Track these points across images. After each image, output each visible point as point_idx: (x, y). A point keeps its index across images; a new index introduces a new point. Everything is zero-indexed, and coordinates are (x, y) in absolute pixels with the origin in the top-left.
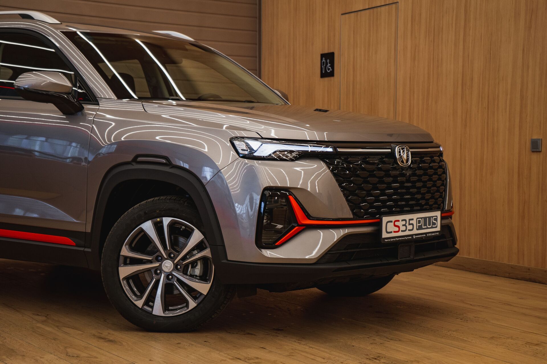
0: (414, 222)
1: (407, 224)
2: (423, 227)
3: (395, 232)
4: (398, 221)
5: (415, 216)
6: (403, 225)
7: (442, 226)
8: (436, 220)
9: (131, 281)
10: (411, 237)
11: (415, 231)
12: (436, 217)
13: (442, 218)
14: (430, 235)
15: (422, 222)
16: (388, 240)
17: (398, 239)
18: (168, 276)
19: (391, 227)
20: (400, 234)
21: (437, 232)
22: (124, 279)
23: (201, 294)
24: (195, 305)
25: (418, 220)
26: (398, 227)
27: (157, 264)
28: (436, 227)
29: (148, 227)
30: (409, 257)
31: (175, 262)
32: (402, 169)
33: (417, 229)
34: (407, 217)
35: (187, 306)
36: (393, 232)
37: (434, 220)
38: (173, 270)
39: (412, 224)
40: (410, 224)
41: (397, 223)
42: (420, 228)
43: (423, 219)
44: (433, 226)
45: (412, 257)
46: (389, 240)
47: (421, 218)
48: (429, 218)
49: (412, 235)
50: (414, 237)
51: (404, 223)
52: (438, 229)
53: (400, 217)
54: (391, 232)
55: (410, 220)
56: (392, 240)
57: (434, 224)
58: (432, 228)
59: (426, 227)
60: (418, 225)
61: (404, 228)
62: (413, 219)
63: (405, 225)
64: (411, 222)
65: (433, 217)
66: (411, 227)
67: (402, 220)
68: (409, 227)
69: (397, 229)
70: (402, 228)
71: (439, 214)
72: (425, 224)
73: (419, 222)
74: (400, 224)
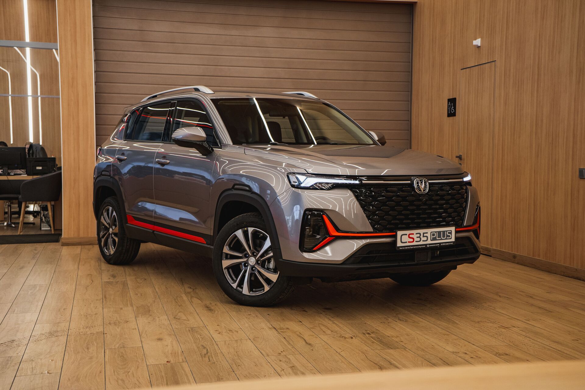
0: (429, 235)
1: (422, 237)
2: (437, 239)
3: (409, 242)
4: (413, 234)
5: (429, 231)
6: (417, 237)
7: (456, 238)
8: (451, 233)
9: (230, 270)
10: (424, 246)
11: (429, 242)
12: (450, 231)
13: (456, 232)
14: (443, 244)
15: (436, 235)
16: (402, 248)
17: (412, 247)
18: (252, 267)
19: (405, 239)
20: (415, 243)
21: (451, 242)
22: (225, 268)
23: (273, 282)
24: (269, 289)
25: (432, 233)
26: (413, 239)
27: (245, 260)
28: (451, 239)
29: (239, 233)
30: (427, 260)
31: (257, 258)
32: (420, 195)
33: (431, 240)
34: (422, 231)
35: (264, 290)
36: (407, 242)
37: (448, 233)
38: (255, 264)
39: (427, 237)
40: (424, 236)
41: (411, 236)
42: (434, 239)
43: (437, 233)
44: (447, 238)
45: (429, 260)
46: (404, 248)
47: (436, 232)
48: (444, 232)
49: (426, 245)
50: (428, 246)
51: (418, 235)
52: (453, 239)
53: (415, 232)
54: (406, 242)
55: (424, 233)
56: (406, 248)
57: (449, 236)
58: (446, 239)
59: (440, 238)
60: (432, 237)
61: (419, 239)
62: (427, 233)
63: (419, 237)
64: (425, 235)
65: (447, 231)
66: (425, 239)
67: (416, 234)
68: (423, 239)
69: (412, 240)
70: (416, 239)
71: (453, 229)
72: (439, 236)
73: (434, 235)
74: (415, 236)
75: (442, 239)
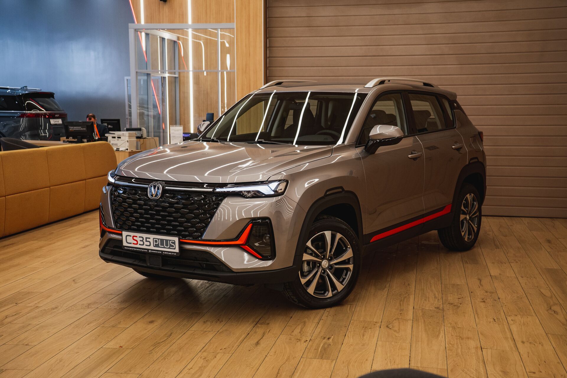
1: (144, 241)
2: (160, 246)
3: (133, 244)
4: (137, 237)
5: (152, 237)
6: (140, 241)
7: (180, 250)
8: (174, 243)
11: (152, 247)
12: (174, 241)
13: (180, 243)
14: (165, 253)
15: (159, 242)
17: (136, 249)
19: (130, 239)
20: (138, 246)
21: (174, 252)
25: (154, 239)
28: (175, 249)
33: (154, 246)
34: (145, 236)
36: (132, 243)
37: (171, 243)
39: (150, 242)
40: (146, 241)
42: (157, 246)
43: (160, 240)
44: (171, 247)
45: (161, 267)
46: (128, 248)
47: (158, 239)
48: (167, 241)
49: (148, 250)
50: (150, 251)
51: (142, 239)
52: (177, 250)
53: (138, 235)
54: (131, 243)
55: (146, 238)
56: (130, 249)
57: (173, 246)
58: (169, 248)
59: (163, 246)
60: (154, 243)
61: (142, 243)
62: (150, 238)
63: (142, 241)
64: (148, 240)
65: (170, 240)
66: (148, 243)
67: (140, 237)
68: (146, 243)
69: (135, 242)
70: (140, 242)
71: (176, 239)
72: (162, 244)
73: (156, 241)
74: (138, 239)
75: (164, 248)
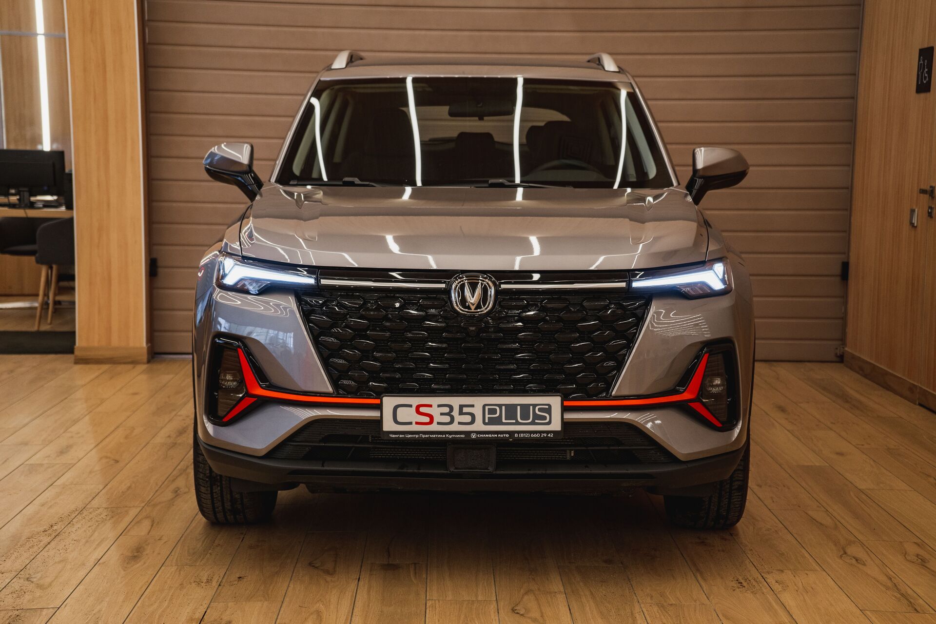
0: (478, 412)
1: (455, 413)
2: (504, 421)
3: (417, 423)
4: (430, 406)
5: (479, 401)
6: (442, 414)
7: (565, 424)
8: (548, 410)
10: (463, 436)
11: (478, 426)
12: (547, 407)
13: (565, 409)
14: (522, 435)
15: (502, 412)
16: (396, 436)
19: (408, 415)
20: (434, 427)
21: (548, 432)
25: (487, 407)
26: (430, 416)
28: (549, 423)
30: (487, 469)
32: (464, 318)
33: (485, 424)
34: (456, 401)
36: (414, 423)
37: (539, 411)
39: (471, 414)
40: (461, 413)
41: (423, 410)
42: (495, 421)
43: (503, 407)
44: (536, 421)
45: (491, 469)
46: (401, 436)
47: (500, 406)
48: (525, 408)
49: (468, 433)
50: (473, 436)
51: (447, 410)
52: (556, 425)
53: (435, 401)
54: (409, 423)
55: (461, 407)
56: (409, 436)
57: (544, 418)
58: (532, 423)
59: (514, 421)
60: (487, 416)
61: (446, 419)
62: (472, 406)
63: (448, 414)
64: (466, 410)
65: (535, 405)
66: (467, 419)
67: (440, 406)
68: (460, 418)
69: (426, 419)
70: (438, 418)
71: (554, 401)
72: (511, 416)
73: (492, 411)
74: (434, 411)
75: (517, 423)
